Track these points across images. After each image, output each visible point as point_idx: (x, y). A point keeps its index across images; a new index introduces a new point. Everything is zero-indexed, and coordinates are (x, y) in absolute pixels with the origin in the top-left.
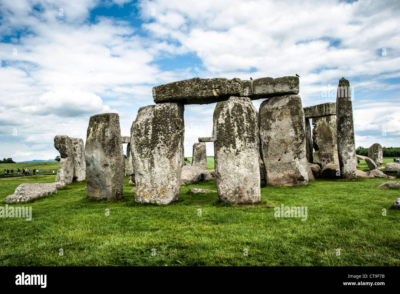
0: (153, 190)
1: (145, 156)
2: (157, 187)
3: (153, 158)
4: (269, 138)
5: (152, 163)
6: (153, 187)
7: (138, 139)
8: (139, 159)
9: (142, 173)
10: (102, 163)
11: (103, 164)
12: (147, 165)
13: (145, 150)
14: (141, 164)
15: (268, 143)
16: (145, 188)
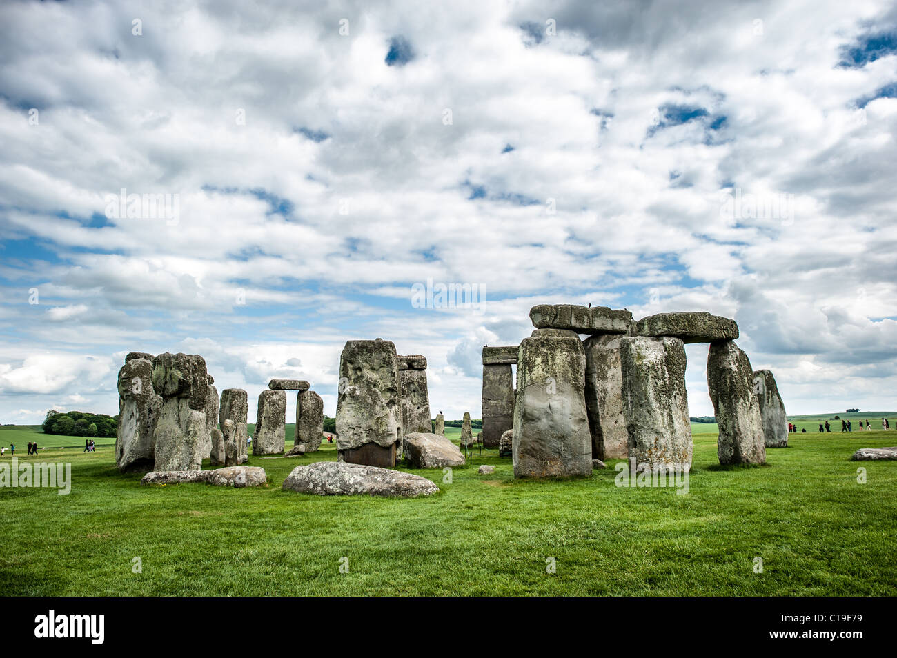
0: (674, 454)
1: (664, 407)
2: (678, 450)
3: (670, 411)
4: (605, 391)
5: (670, 416)
6: (674, 450)
7: (656, 383)
8: (658, 411)
9: (661, 431)
10: (575, 416)
11: (577, 418)
12: (666, 419)
13: (664, 398)
14: (660, 418)
15: (604, 398)
16: (665, 451)
